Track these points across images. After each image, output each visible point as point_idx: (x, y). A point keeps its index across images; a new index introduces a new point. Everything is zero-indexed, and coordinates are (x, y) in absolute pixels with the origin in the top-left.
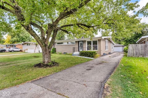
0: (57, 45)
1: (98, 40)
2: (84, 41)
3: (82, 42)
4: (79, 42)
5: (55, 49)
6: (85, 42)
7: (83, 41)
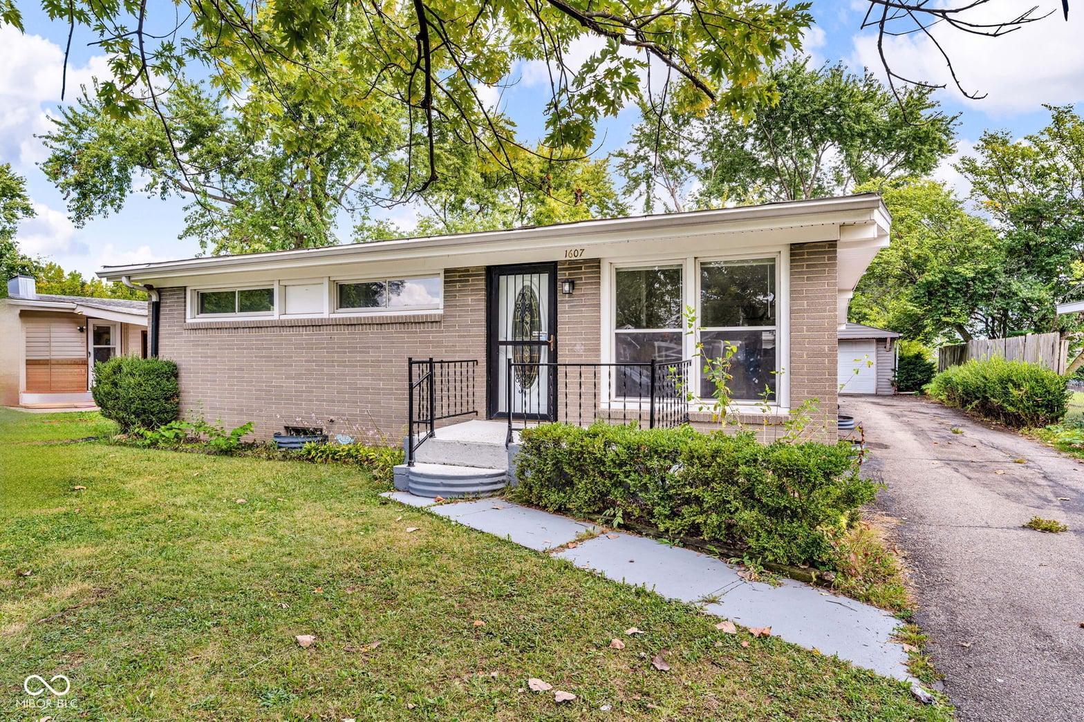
0: (193, 317)
1: (797, 250)
2: (574, 265)
3: (540, 284)
4: (493, 274)
5: (173, 372)
6: (584, 276)
7: (550, 268)
